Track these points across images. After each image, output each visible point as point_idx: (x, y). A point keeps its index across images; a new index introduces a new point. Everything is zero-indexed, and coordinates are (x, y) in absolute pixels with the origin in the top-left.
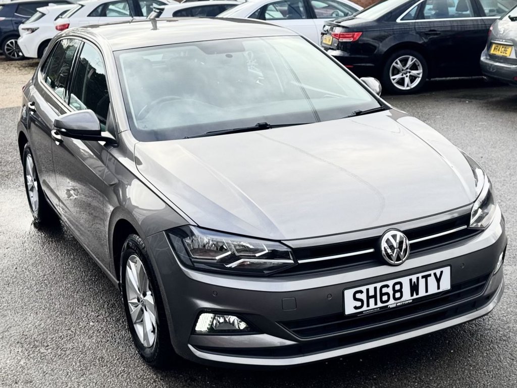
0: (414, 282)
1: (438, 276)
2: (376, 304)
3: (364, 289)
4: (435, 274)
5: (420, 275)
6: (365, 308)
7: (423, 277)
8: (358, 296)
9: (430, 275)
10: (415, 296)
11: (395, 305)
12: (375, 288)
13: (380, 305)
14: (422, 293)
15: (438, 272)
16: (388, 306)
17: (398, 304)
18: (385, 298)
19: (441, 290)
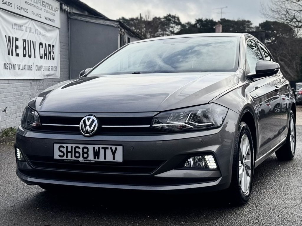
0: (97, 150)
1: (114, 150)
2: (72, 157)
3: (65, 145)
4: (111, 148)
5: (101, 146)
6: (65, 158)
7: (103, 148)
8: (62, 149)
9: (108, 148)
10: (97, 160)
11: (83, 161)
12: (72, 147)
13: (74, 158)
14: (102, 159)
15: (114, 148)
16: (79, 160)
17: (85, 161)
18: (77, 155)
19: (115, 161)
